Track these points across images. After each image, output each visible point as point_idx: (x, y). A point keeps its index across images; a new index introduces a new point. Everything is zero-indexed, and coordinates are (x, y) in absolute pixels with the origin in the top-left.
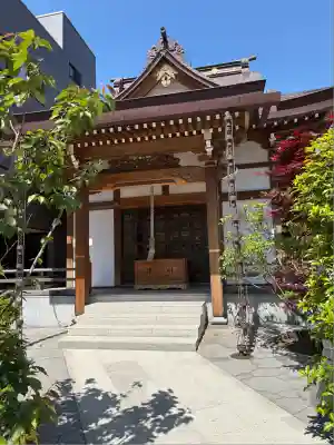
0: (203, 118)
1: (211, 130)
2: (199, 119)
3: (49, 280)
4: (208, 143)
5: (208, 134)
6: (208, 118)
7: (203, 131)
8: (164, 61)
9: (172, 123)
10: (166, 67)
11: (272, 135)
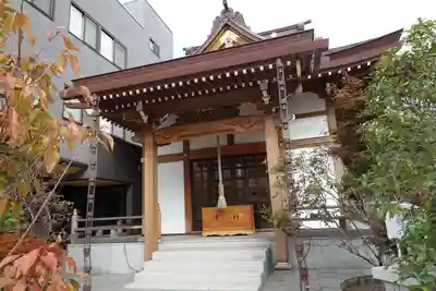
1: (267, 81)
2: (253, 70)
4: (265, 93)
5: (263, 85)
6: (262, 68)
7: (259, 82)
8: (227, 27)
9: (228, 75)
10: (228, 32)
11: (328, 85)
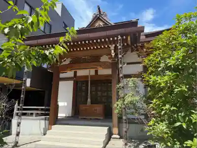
0: (109, 39)
1: (114, 45)
2: (107, 40)
3: (43, 112)
4: (113, 51)
5: (112, 47)
6: (111, 39)
7: (110, 46)
8: (99, 19)
9: (95, 41)
